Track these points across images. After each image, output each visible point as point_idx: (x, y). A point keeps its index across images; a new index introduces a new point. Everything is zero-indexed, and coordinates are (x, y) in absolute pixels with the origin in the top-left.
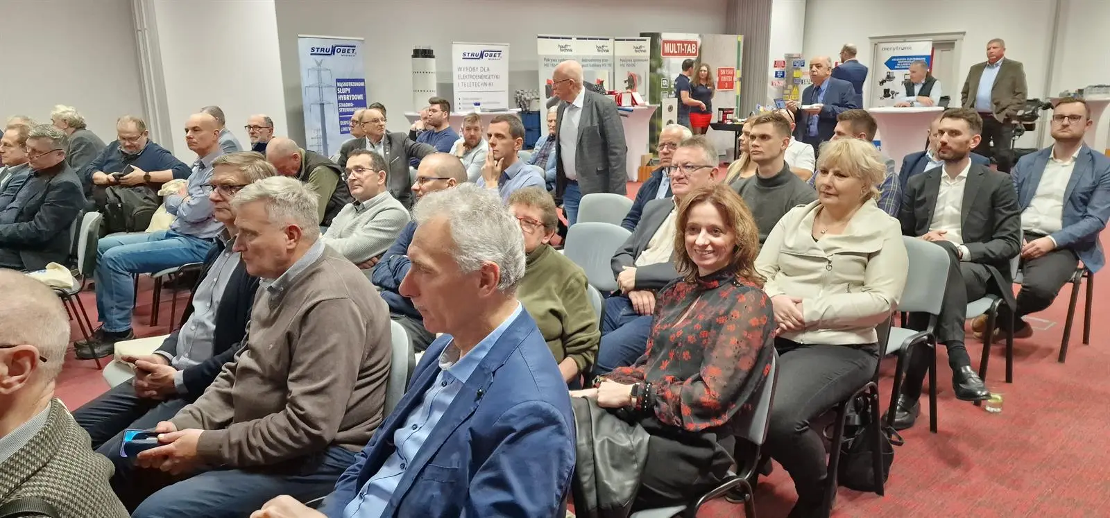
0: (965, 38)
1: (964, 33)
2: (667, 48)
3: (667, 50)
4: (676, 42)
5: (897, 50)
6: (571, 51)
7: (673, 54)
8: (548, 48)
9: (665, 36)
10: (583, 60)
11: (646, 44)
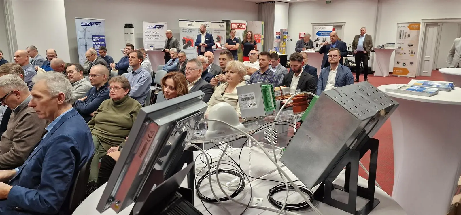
4: (237, 24)
6: (193, 26)
7: (236, 29)
8: (183, 25)
9: (232, 21)
11: (225, 24)
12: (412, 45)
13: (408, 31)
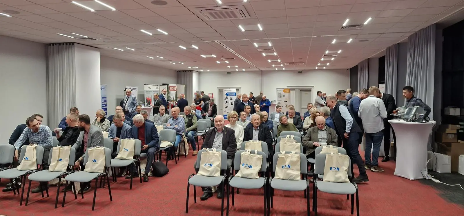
0: (241, 88)
1: (241, 87)
2: (171, 88)
3: (170, 89)
4: (172, 87)
5: (228, 91)
6: (151, 89)
7: (172, 90)
8: (146, 88)
9: (170, 85)
10: (153, 92)
11: (166, 87)
12: (286, 102)
13: (283, 93)
